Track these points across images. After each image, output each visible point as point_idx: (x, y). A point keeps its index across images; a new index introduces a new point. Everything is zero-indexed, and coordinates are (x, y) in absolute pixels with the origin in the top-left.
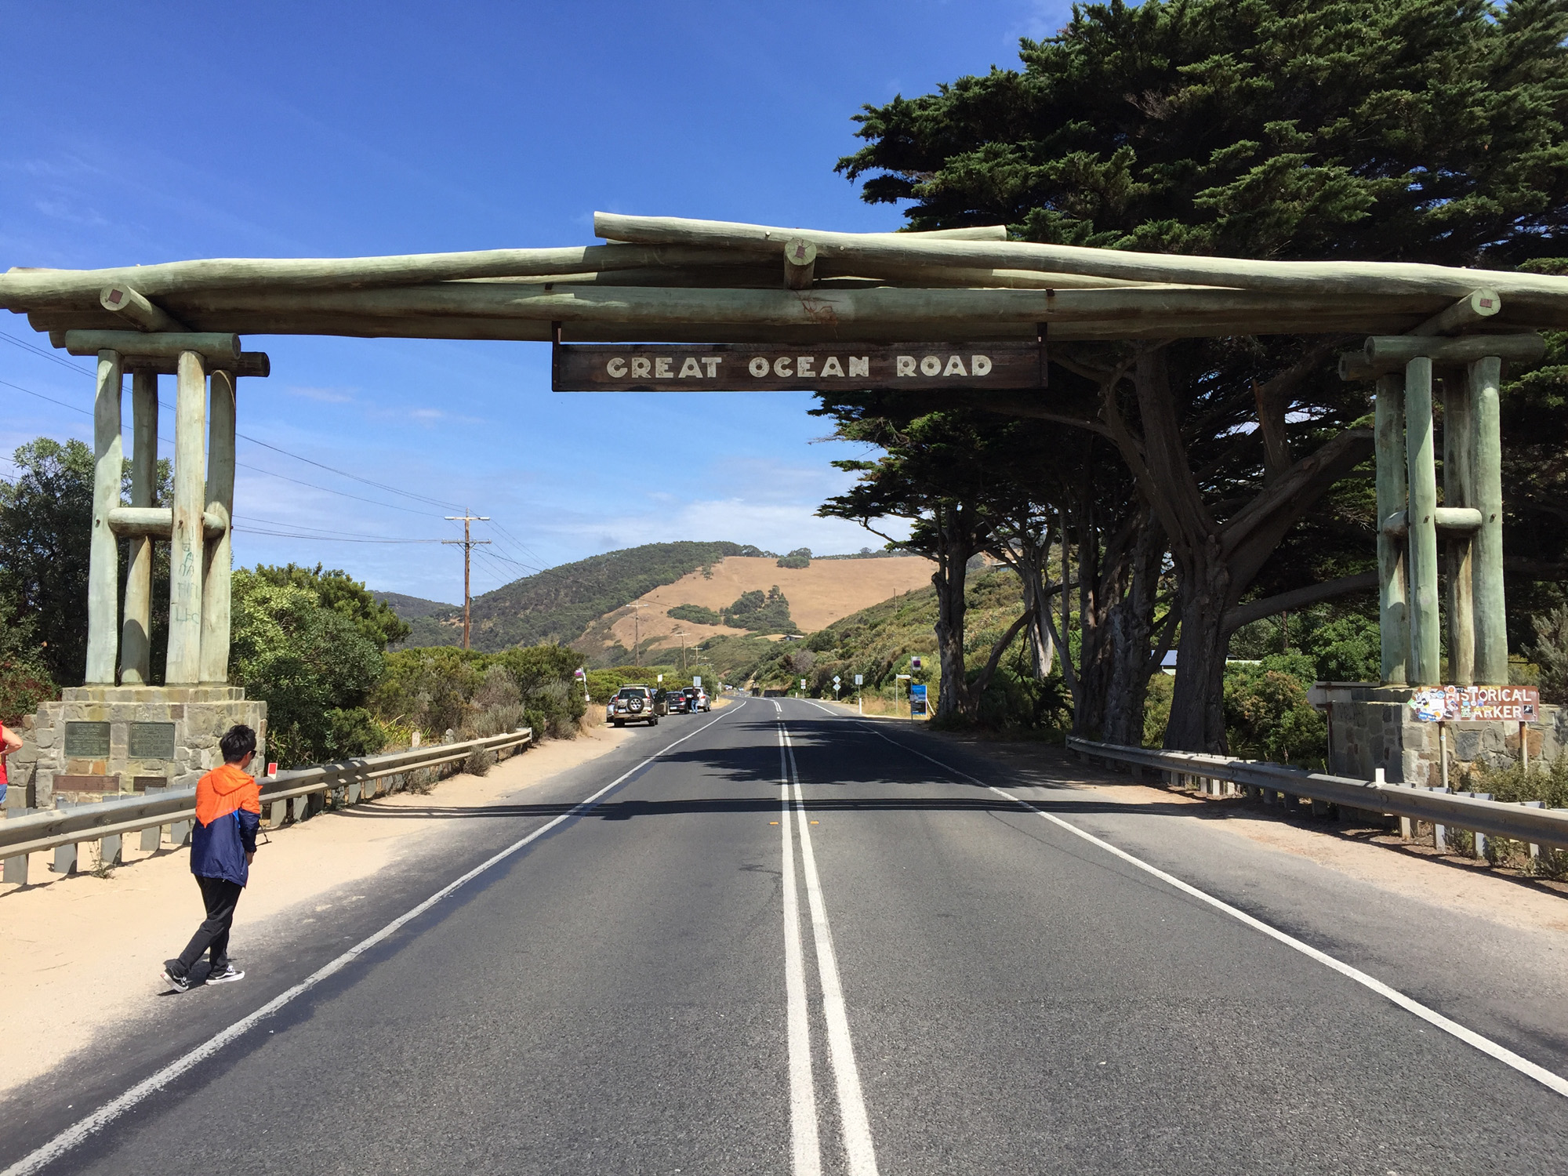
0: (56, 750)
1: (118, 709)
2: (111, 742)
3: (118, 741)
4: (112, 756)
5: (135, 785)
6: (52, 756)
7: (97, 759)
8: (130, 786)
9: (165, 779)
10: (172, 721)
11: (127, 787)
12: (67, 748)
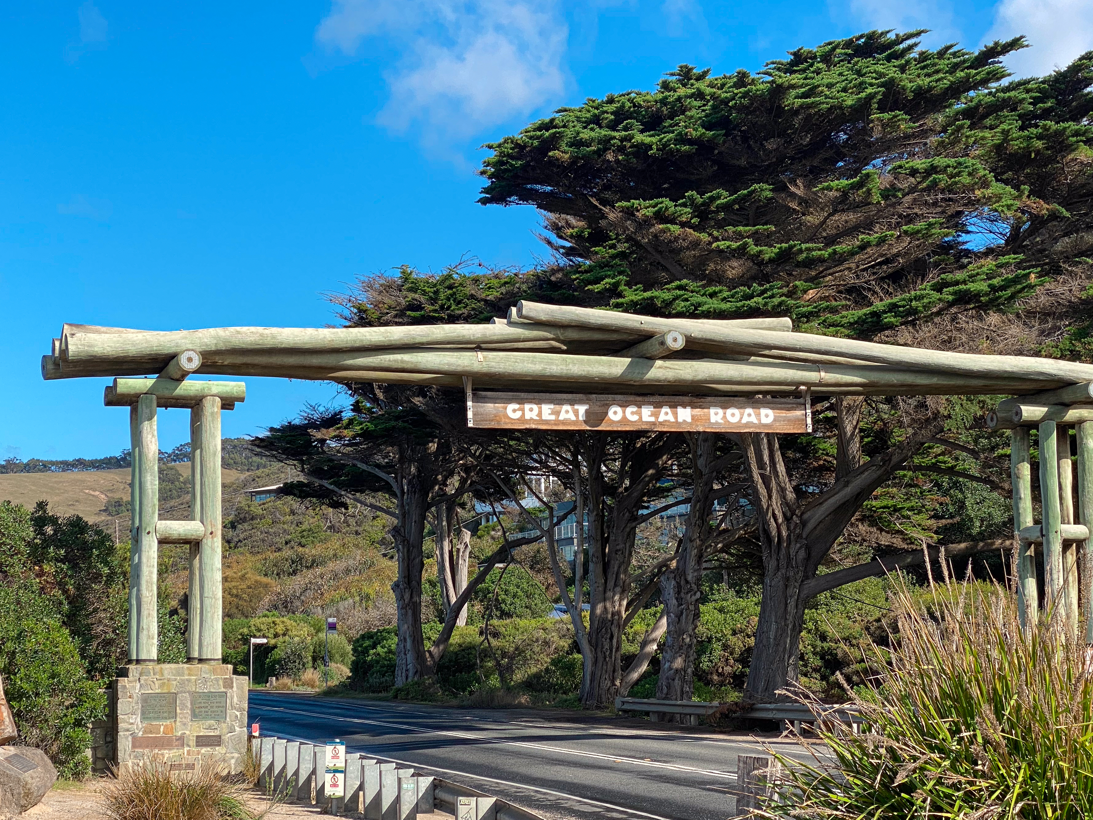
0: (134, 717)
1: (182, 683)
2: (178, 708)
3: (183, 707)
4: (178, 719)
5: (197, 742)
6: (131, 721)
7: (168, 722)
8: (193, 742)
9: (220, 737)
10: (224, 690)
11: (191, 743)
12: (143, 713)
